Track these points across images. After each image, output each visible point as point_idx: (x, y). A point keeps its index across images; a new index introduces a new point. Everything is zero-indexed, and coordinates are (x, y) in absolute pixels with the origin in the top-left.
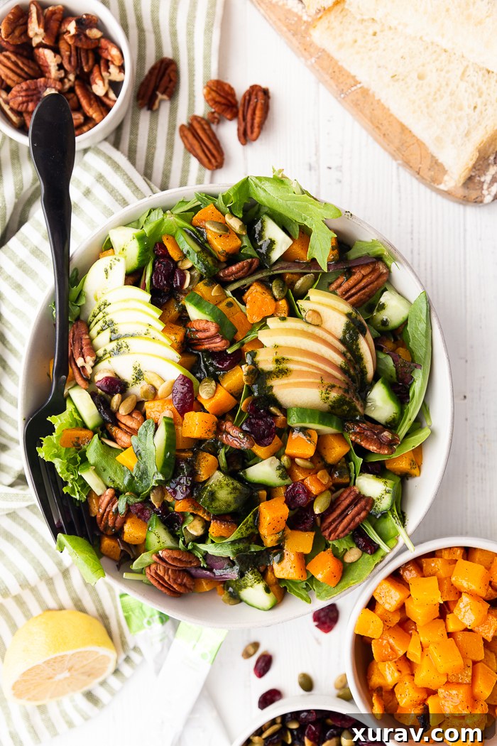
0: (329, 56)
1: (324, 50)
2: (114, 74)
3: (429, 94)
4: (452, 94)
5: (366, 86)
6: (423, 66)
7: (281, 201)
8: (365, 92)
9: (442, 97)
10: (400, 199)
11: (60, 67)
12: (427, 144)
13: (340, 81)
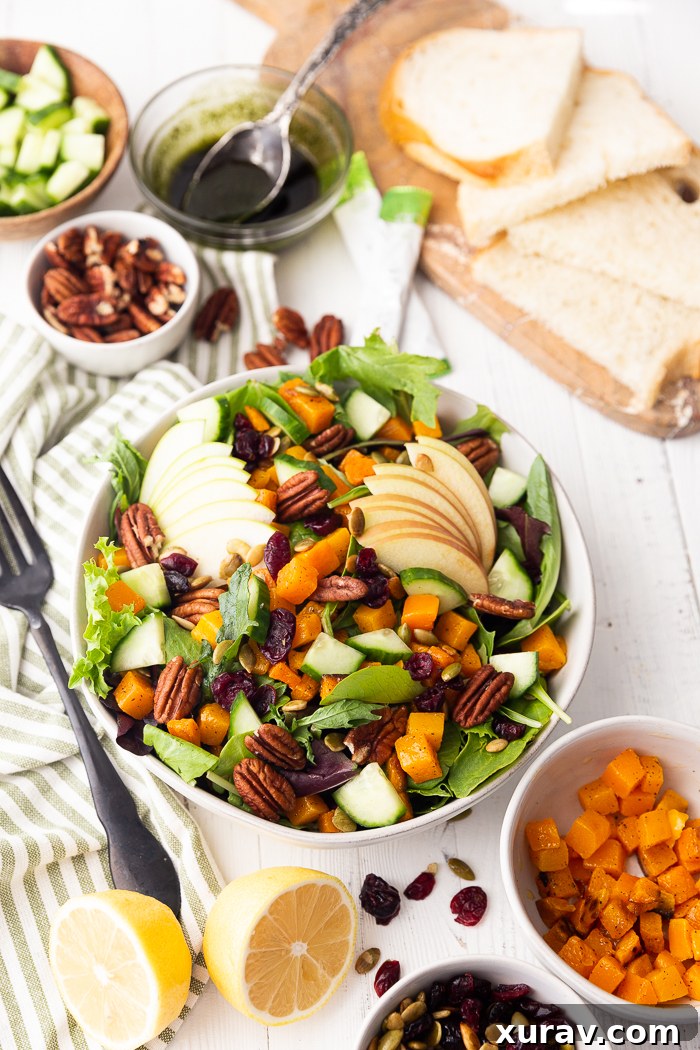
2: (175, 294)
3: (605, 317)
4: (629, 318)
7: (377, 367)
11: (117, 285)
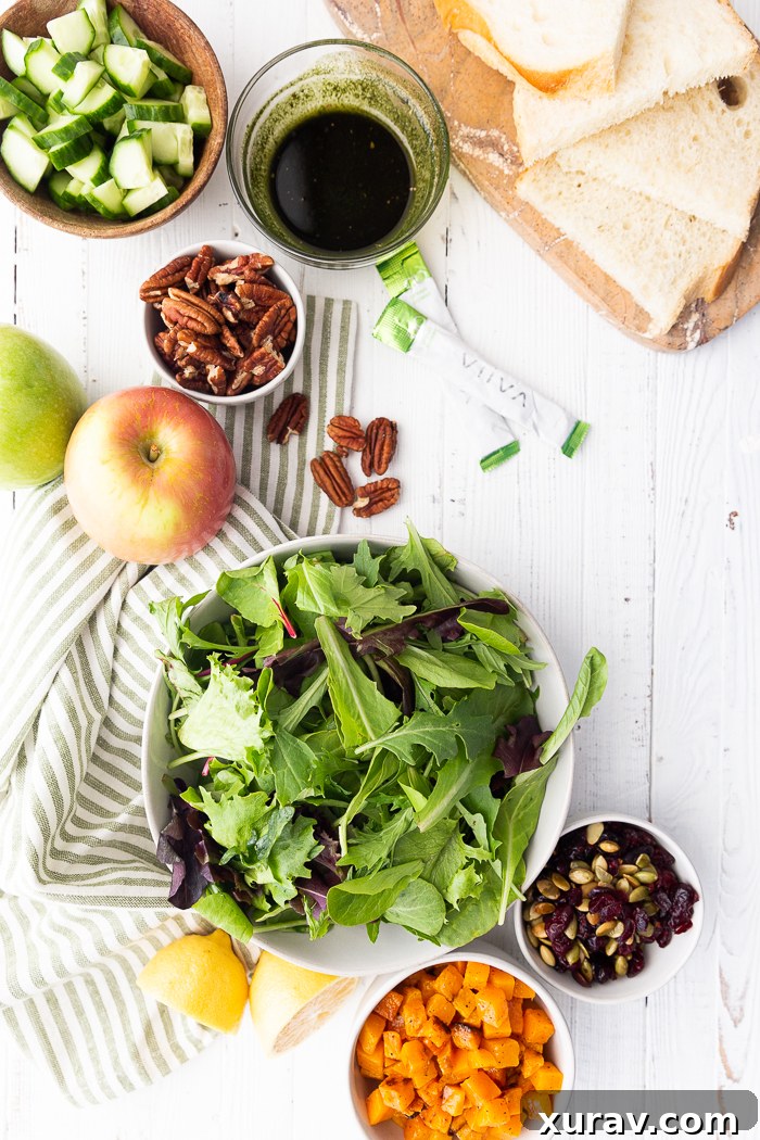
0: (532, 208)
1: (527, 203)
3: (635, 243)
4: (657, 242)
5: (570, 238)
6: (628, 215)
8: (569, 244)
9: (647, 246)
10: (521, 533)
12: (633, 294)
13: (544, 233)
